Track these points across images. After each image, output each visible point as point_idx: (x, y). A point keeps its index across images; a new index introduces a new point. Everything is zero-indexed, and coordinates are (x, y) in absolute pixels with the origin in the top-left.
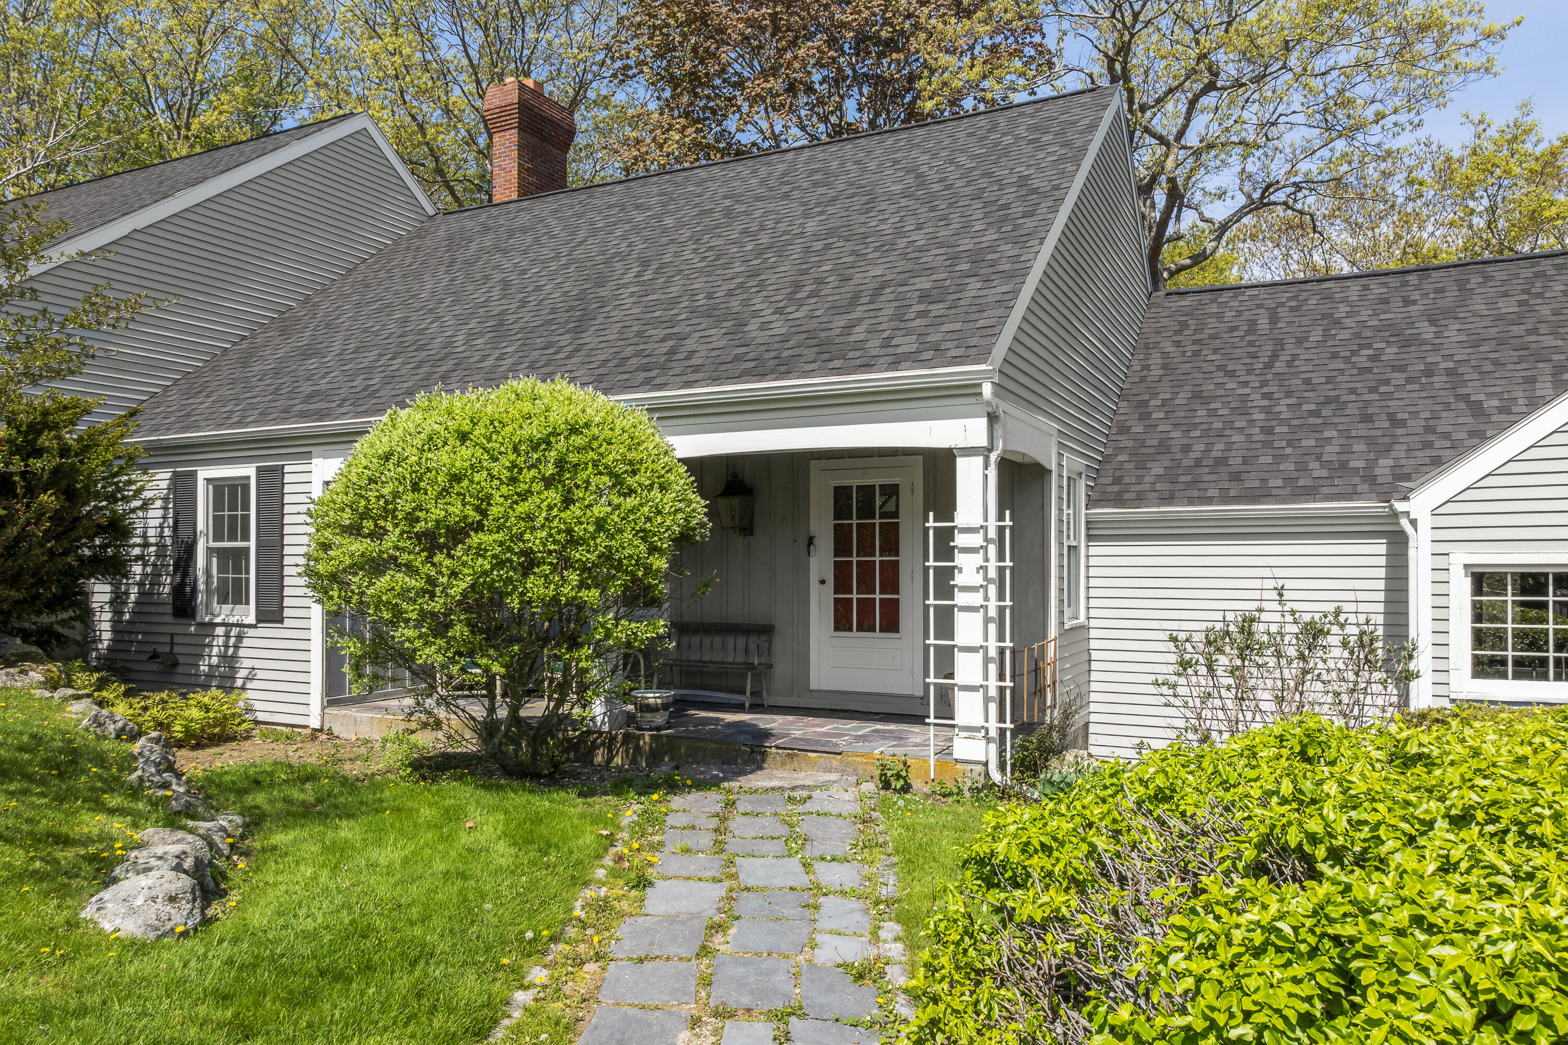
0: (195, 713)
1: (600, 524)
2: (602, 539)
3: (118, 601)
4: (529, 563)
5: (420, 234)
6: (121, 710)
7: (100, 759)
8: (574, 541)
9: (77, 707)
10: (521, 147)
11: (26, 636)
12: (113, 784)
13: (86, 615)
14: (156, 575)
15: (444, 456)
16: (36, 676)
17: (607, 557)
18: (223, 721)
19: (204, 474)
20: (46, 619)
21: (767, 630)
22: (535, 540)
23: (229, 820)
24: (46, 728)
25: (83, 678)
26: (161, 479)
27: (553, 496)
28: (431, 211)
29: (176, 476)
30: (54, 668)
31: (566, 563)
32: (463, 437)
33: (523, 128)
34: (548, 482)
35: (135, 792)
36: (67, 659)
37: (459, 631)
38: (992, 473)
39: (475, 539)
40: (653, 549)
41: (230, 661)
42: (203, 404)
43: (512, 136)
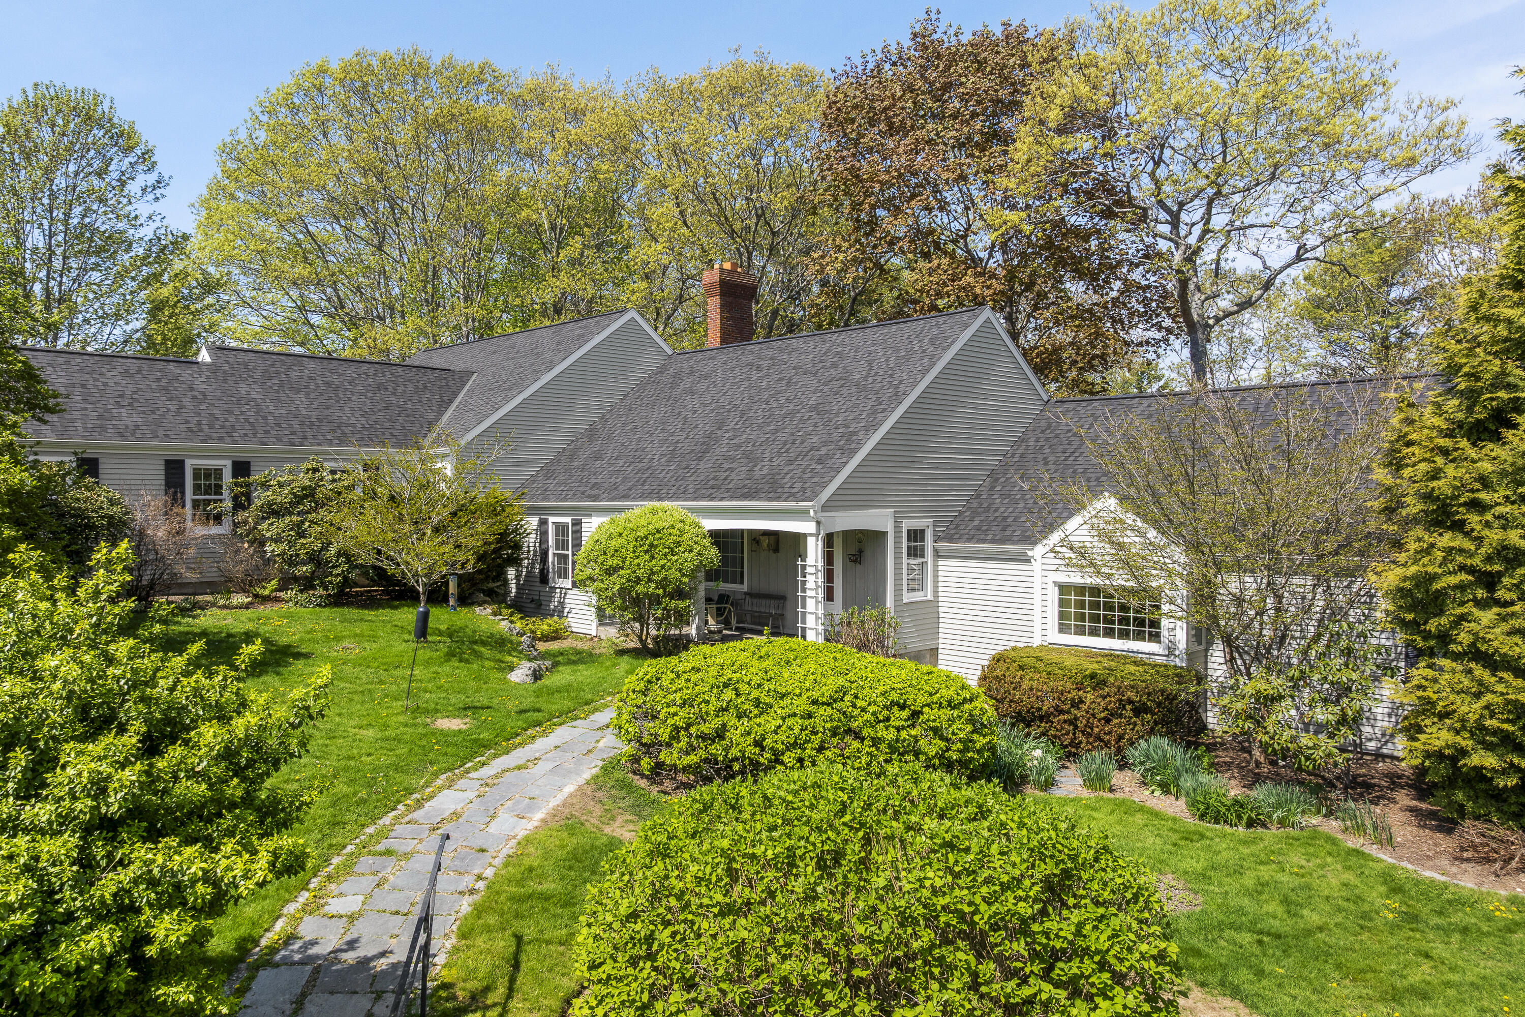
0: (545, 627)
1: (663, 567)
2: (664, 573)
3: (518, 577)
4: (638, 580)
5: (661, 371)
6: (518, 625)
7: (511, 642)
8: (653, 573)
9: (504, 623)
10: (722, 306)
11: (483, 591)
12: (515, 650)
13: (506, 582)
14: (533, 564)
15: (613, 543)
16: (489, 611)
17: (665, 578)
18: (556, 631)
19: (552, 519)
20: (491, 585)
21: (783, 598)
22: (639, 573)
23: (548, 663)
24: (494, 631)
25: (506, 612)
26: (534, 521)
27: (647, 557)
28: (670, 352)
29: (541, 520)
30: (495, 607)
31: (650, 580)
32: (620, 535)
33: (722, 295)
34: (646, 552)
35: (521, 652)
36: (500, 603)
37: (619, 602)
38: (820, 543)
39: (622, 572)
40: (684, 575)
41: (562, 604)
42: (552, 484)
43: (717, 299)
